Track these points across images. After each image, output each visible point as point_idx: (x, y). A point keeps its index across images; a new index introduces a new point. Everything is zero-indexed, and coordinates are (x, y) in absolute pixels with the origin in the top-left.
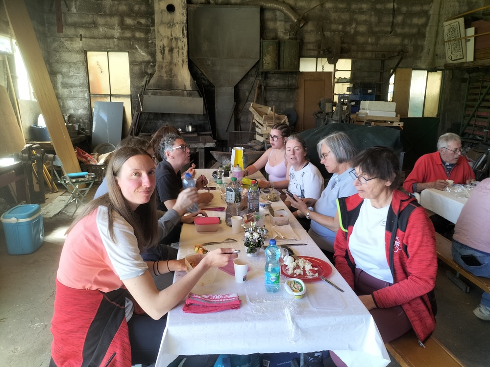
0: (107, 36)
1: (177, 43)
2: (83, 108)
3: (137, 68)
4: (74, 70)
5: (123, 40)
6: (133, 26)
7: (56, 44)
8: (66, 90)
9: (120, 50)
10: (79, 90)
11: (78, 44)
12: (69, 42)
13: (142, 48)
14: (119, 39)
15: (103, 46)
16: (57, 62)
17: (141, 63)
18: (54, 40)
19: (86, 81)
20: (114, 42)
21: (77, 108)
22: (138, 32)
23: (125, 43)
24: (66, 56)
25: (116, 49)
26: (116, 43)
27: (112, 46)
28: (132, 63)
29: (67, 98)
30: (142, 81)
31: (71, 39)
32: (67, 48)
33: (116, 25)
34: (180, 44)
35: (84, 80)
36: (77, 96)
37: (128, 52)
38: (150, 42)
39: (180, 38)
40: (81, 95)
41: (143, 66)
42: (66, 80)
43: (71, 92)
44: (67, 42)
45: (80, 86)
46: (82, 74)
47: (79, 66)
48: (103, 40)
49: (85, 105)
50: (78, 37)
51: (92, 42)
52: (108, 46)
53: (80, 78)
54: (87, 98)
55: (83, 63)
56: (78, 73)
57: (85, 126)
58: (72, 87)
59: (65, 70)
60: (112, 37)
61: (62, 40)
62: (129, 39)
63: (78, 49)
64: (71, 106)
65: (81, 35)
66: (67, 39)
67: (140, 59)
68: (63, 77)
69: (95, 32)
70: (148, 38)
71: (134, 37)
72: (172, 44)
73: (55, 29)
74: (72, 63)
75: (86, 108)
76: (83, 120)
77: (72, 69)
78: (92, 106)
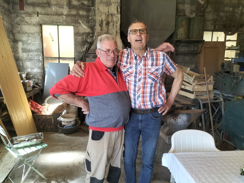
0: (58, 13)
1: (113, 18)
2: (38, 68)
3: (79, 38)
4: (32, 38)
5: (70, 17)
6: (78, 6)
7: (18, 19)
8: (25, 54)
9: (68, 24)
10: (35, 54)
11: (35, 19)
12: (28, 18)
13: (85, 23)
14: (67, 16)
15: (54, 21)
16: (19, 32)
17: (83, 34)
18: (17, 16)
19: (40, 47)
20: (63, 18)
21: (33, 67)
22: (81, 10)
23: (71, 19)
24: (26, 28)
25: (65, 23)
26: (64, 19)
27: (61, 21)
28: (76, 34)
29: (26, 60)
30: (83, 48)
31: (30, 15)
32: (27, 22)
33: (65, 5)
34: (115, 19)
35: (39, 46)
36: (34, 59)
37: (74, 26)
38: (90, 18)
39: (115, 14)
40: (36, 58)
41: (84, 37)
42: (25, 46)
43: (29, 55)
44: (27, 17)
45: (36, 51)
46: (38, 42)
47: (35, 36)
48: (55, 16)
49: (39, 65)
50: (35, 14)
51: (46, 18)
52: (58, 21)
53: (36, 45)
54: (41, 60)
55: (39, 33)
56: (34, 41)
57: (39, 81)
58: (29, 51)
59: (24, 39)
60: (62, 14)
61: (23, 16)
62: (75, 16)
63: (35, 23)
64: (29, 66)
65: (38, 12)
66: (27, 15)
67: (82, 31)
68: (23, 44)
69: (49, 10)
70: (89, 15)
71: (78, 15)
72: (108, 19)
73: (18, 7)
74: (30, 33)
75: (40, 67)
76: (37, 77)
77: (30, 38)
78: (45, 66)
